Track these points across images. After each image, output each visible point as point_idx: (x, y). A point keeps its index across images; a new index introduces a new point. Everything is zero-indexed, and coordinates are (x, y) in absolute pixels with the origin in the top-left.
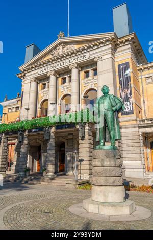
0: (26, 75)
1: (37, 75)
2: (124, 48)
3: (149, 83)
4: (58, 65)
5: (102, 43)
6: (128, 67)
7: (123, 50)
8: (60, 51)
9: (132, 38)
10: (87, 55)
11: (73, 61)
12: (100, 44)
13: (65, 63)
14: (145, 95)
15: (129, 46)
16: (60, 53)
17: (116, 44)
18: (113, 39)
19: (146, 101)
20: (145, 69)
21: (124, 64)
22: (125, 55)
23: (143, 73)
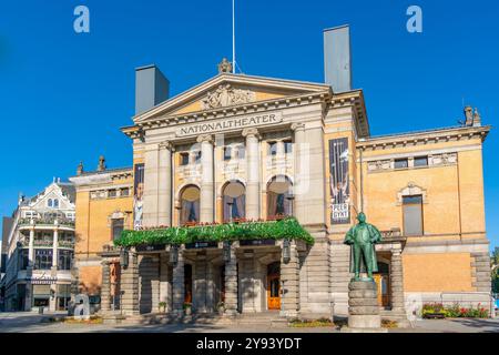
0: (148, 133)
1: (173, 138)
2: (342, 111)
3: (373, 171)
4: (219, 124)
5: (307, 99)
6: (345, 147)
7: (340, 115)
8: (225, 98)
9: (356, 98)
10: (278, 115)
11: (250, 123)
12: (303, 99)
13: (233, 124)
14: (364, 190)
15: (349, 110)
16: (224, 104)
17: (328, 103)
18: (326, 95)
19: (365, 201)
20: (367, 147)
21: (340, 140)
22: (341, 123)
23: (364, 154)
